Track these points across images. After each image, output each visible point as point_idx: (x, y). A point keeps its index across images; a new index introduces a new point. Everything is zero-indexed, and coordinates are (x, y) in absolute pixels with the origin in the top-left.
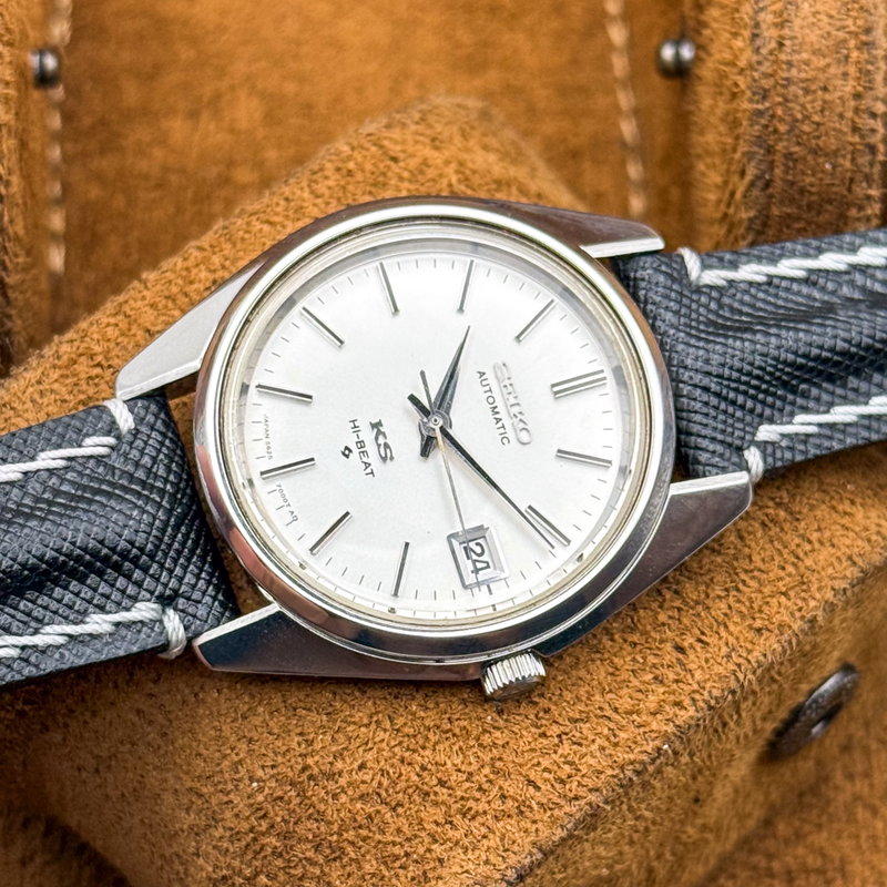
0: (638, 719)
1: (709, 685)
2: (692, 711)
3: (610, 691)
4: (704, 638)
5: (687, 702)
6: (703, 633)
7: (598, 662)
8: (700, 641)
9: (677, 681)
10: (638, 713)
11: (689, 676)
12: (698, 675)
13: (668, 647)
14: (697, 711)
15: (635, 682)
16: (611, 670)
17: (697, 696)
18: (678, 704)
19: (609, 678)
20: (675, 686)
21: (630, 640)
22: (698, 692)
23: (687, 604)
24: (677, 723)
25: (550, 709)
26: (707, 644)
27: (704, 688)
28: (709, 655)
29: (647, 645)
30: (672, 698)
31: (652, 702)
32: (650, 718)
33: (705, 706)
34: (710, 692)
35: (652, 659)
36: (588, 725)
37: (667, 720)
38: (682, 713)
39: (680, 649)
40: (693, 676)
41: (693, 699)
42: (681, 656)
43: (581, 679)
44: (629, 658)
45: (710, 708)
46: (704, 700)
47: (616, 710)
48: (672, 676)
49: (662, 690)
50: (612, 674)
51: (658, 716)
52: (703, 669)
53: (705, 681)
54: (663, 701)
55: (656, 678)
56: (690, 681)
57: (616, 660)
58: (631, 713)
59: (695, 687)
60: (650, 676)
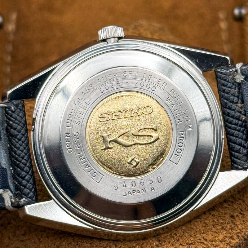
0: (215, 243)
1: (244, 230)
2: (237, 240)
3: (204, 233)
4: (242, 212)
5: (235, 237)
6: (242, 211)
7: (199, 222)
8: (241, 213)
9: (231, 229)
10: (215, 241)
11: (236, 227)
12: (240, 226)
13: (228, 216)
14: (239, 240)
15: (214, 229)
16: (204, 225)
17: (240, 235)
18: (232, 238)
19: (203, 228)
20: (230, 231)
21: (212, 213)
22: (240, 233)
23: (235, 200)
24: (231, 245)
25: (179, 240)
26: (244, 215)
27: (242, 232)
28: (244, 219)
29: (219, 215)
30: (229, 235)
31: (221, 237)
32: (220, 243)
33: (243, 239)
34: (245, 233)
35: (221, 221)
36: (194, 246)
37: (227, 244)
38: (233, 241)
39: (232, 217)
40: (238, 227)
41: (238, 236)
42: (233, 219)
43: (192, 228)
44: (211, 221)
45: (245, 239)
46: (242, 236)
47: (206, 240)
48: (229, 227)
49: (225, 232)
50: (205, 226)
51: (223, 242)
52: (242, 224)
53: (243, 229)
54: (226, 236)
55: (222, 228)
56: (237, 229)
57: (206, 221)
58: (212, 241)
59: (239, 231)
60: (221, 227)
